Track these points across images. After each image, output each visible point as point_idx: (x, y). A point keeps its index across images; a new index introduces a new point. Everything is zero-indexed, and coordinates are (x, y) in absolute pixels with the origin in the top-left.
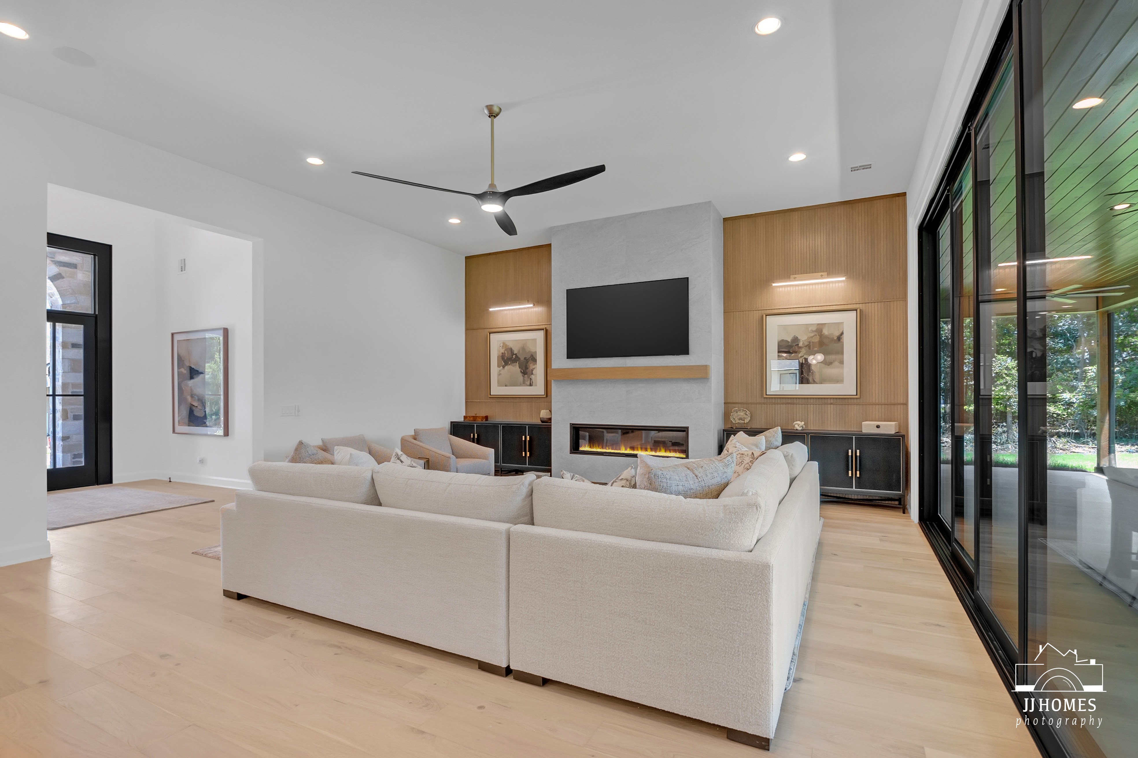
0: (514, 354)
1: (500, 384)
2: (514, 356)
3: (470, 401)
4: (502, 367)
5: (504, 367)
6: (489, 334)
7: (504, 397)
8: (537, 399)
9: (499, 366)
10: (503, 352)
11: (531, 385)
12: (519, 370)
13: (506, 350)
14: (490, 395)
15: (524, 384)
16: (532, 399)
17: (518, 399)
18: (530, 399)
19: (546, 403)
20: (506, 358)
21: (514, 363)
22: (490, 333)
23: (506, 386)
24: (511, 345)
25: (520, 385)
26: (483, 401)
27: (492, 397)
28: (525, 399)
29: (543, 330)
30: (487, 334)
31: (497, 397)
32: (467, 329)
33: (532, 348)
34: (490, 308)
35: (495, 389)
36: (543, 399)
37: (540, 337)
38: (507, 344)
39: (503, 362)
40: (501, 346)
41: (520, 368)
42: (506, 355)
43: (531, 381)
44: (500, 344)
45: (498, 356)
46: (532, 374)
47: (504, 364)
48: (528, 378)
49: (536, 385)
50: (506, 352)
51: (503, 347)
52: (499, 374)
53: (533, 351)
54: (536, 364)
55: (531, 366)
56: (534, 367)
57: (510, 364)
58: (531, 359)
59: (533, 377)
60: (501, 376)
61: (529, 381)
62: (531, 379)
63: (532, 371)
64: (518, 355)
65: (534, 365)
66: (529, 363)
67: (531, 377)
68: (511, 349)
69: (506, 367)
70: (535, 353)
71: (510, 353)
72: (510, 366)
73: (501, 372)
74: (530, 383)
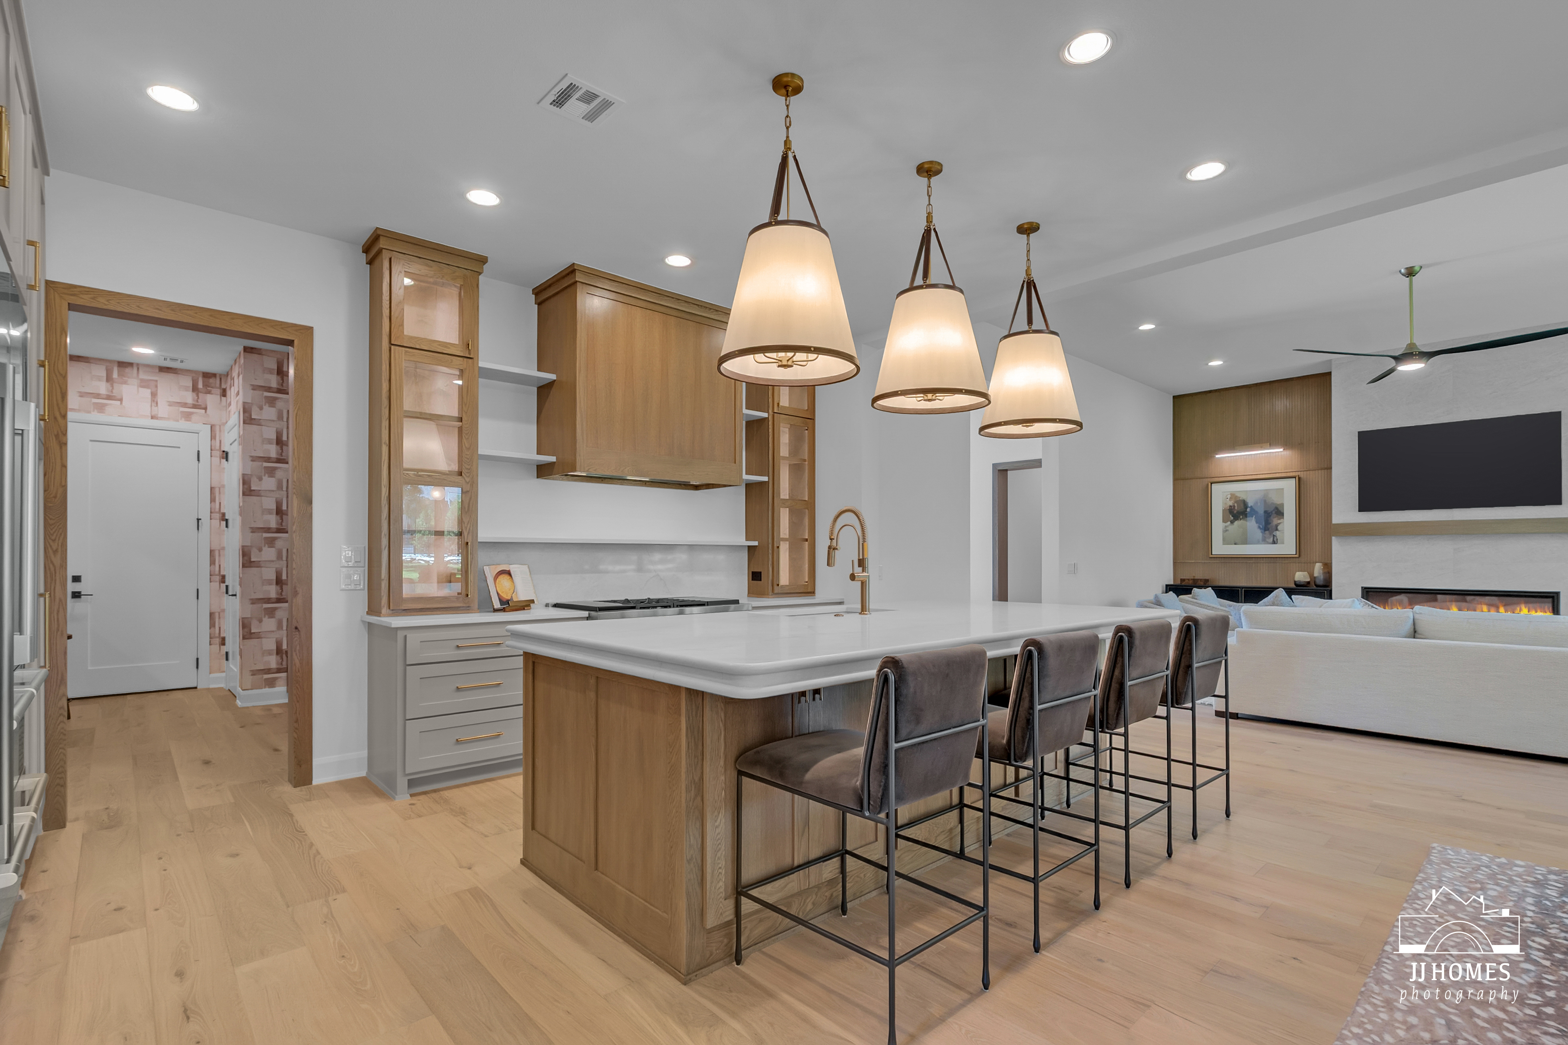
1: (1226, 542)
3: (1181, 561)
4: (1229, 522)
5: (1232, 522)
6: (1210, 484)
7: (1232, 558)
8: (1283, 559)
9: (1224, 521)
11: (1274, 542)
13: (1236, 502)
15: (1264, 541)
16: (1275, 559)
17: (1254, 559)
18: (1273, 559)
19: (1297, 564)
22: (1211, 484)
23: (1235, 544)
26: (1199, 561)
27: (1214, 557)
28: (1264, 559)
29: (1295, 478)
30: (1208, 484)
31: (1222, 557)
32: (1175, 479)
33: (1276, 500)
34: (1217, 454)
35: (1219, 548)
36: (1294, 559)
37: (1289, 487)
45: (1223, 510)
46: (1277, 530)
47: (1232, 518)
48: (1270, 534)
49: (1283, 543)
50: (1236, 505)
51: (1231, 498)
52: (1225, 531)
53: (1278, 503)
54: (1283, 518)
55: (1275, 521)
56: (1279, 521)
57: (1242, 518)
58: (1274, 512)
59: (1277, 533)
60: (1227, 532)
61: (1272, 538)
62: (1274, 536)
63: (1277, 526)
64: (1254, 508)
65: (1279, 519)
66: (1272, 517)
67: (1274, 533)
68: (1244, 500)
69: (1236, 523)
70: (1282, 505)
71: (1242, 506)
72: (1242, 521)
73: (1227, 529)
74: (1273, 540)
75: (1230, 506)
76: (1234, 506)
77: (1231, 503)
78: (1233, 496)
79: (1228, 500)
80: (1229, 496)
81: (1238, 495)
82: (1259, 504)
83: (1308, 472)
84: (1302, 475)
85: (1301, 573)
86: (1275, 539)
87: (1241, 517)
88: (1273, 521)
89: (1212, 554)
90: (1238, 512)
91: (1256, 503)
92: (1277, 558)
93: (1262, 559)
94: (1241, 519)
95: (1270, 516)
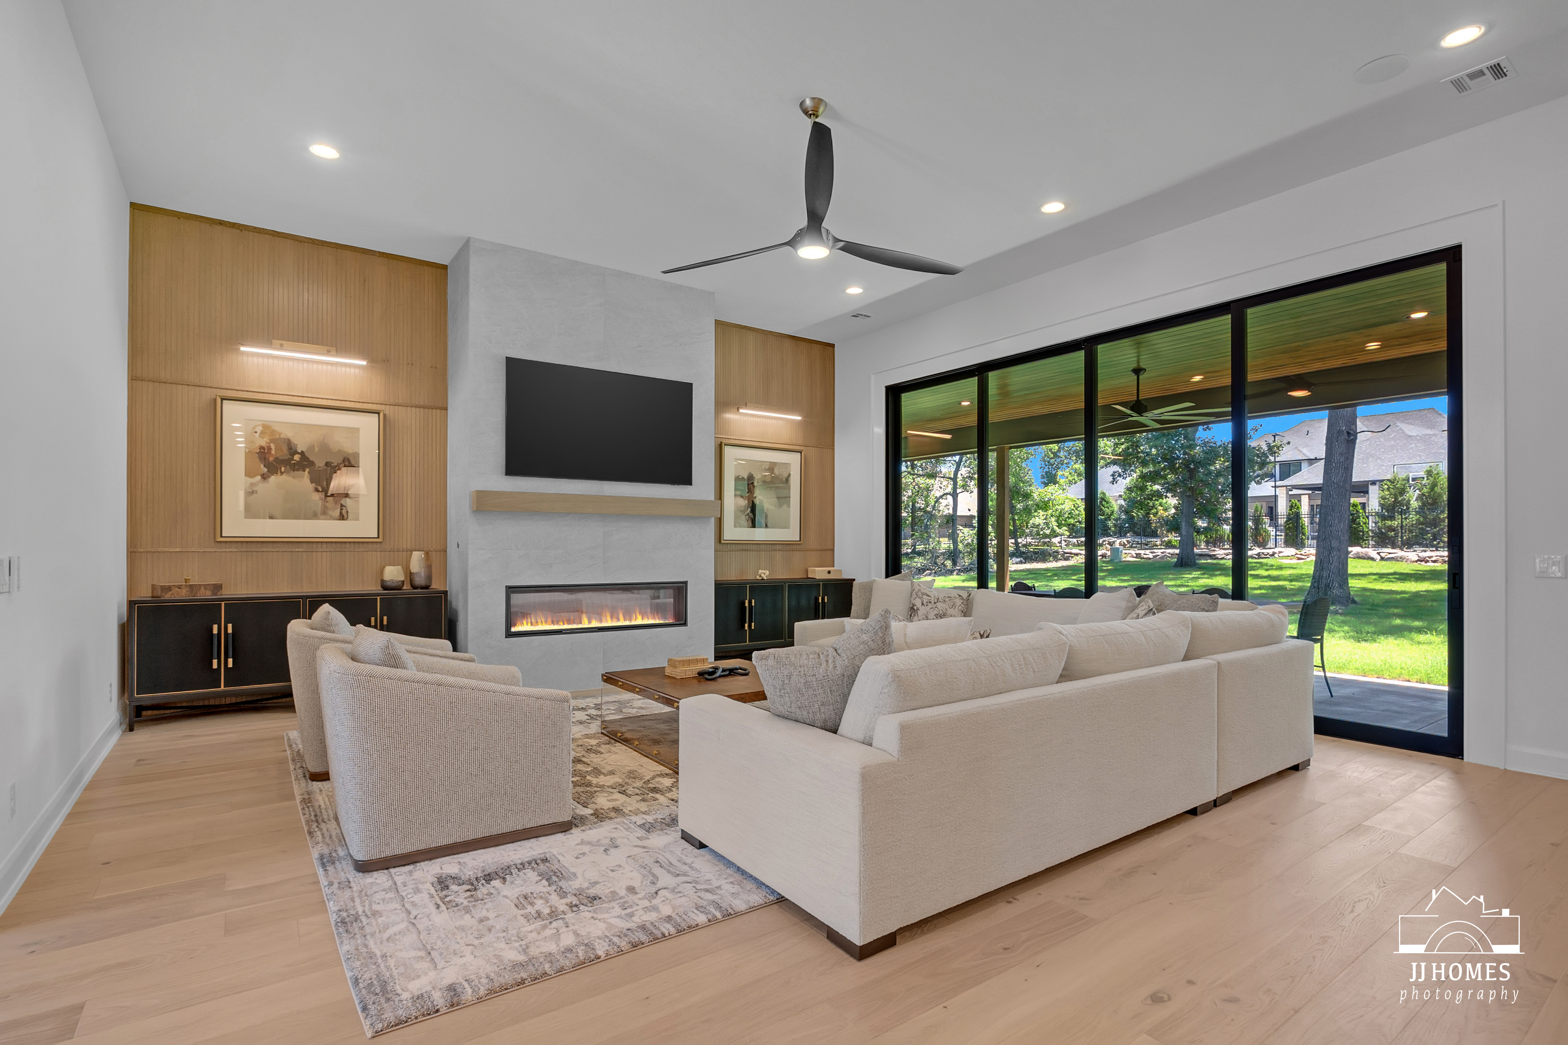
0: (298, 453)
1: (251, 512)
2: (297, 457)
3: (146, 550)
4: (259, 477)
5: (264, 477)
6: (219, 400)
7: (263, 542)
8: (357, 545)
9: (249, 473)
10: (264, 444)
11: (342, 517)
12: (311, 486)
13: (272, 441)
14: (221, 536)
15: (320, 515)
16: (343, 545)
17: (305, 545)
18: (338, 545)
19: (379, 553)
20: (271, 459)
21: (298, 470)
22: (222, 399)
23: (270, 518)
24: (288, 433)
25: (315, 516)
26: (193, 550)
27: (226, 542)
28: (324, 545)
29: (379, 413)
30: (216, 400)
31: (238, 541)
32: (132, 379)
33: (348, 445)
34: (242, 346)
35: (236, 524)
36: (375, 546)
37: (368, 426)
38: (274, 429)
39: (262, 466)
40: (256, 432)
41: (312, 482)
42: (273, 452)
43: (342, 509)
44: (254, 427)
45: (248, 454)
46: (348, 496)
47: (265, 470)
48: (335, 503)
49: (355, 518)
50: (273, 446)
51: (263, 433)
52: (250, 491)
53: (349, 451)
54: (357, 477)
55: (343, 480)
56: (350, 482)
57: (285, 472)
59: (345, 501)
60: (255, 495)
61: (338, 510)
62: (341, 506)
63: (349, 490)
64: (306, 454)
65: (352, 477)
66: (338, 474)
67: (339, 501)
68: (289, 440)
69: (272, 478)
70: (356, 454)
71: (285, 449)
72: (283, 476)
73: (255, 489)
74: (340, 514)
75: (262, 448)
76: (270, 449)
77: (263, 442)
78: (267, 429)
79: (257, 435)
80: (259, 429)
81: (277, 428)
82: (317, 449)
83: (396, 407)
84: (387, 410)
85: (392, 567)
86: (344, 512)
87: (283, 469)
88: (339, 481)
90: (276, 459)
91: (311, 447)
92: (342, 542)
93: (319, 545)
94: (282, 473)
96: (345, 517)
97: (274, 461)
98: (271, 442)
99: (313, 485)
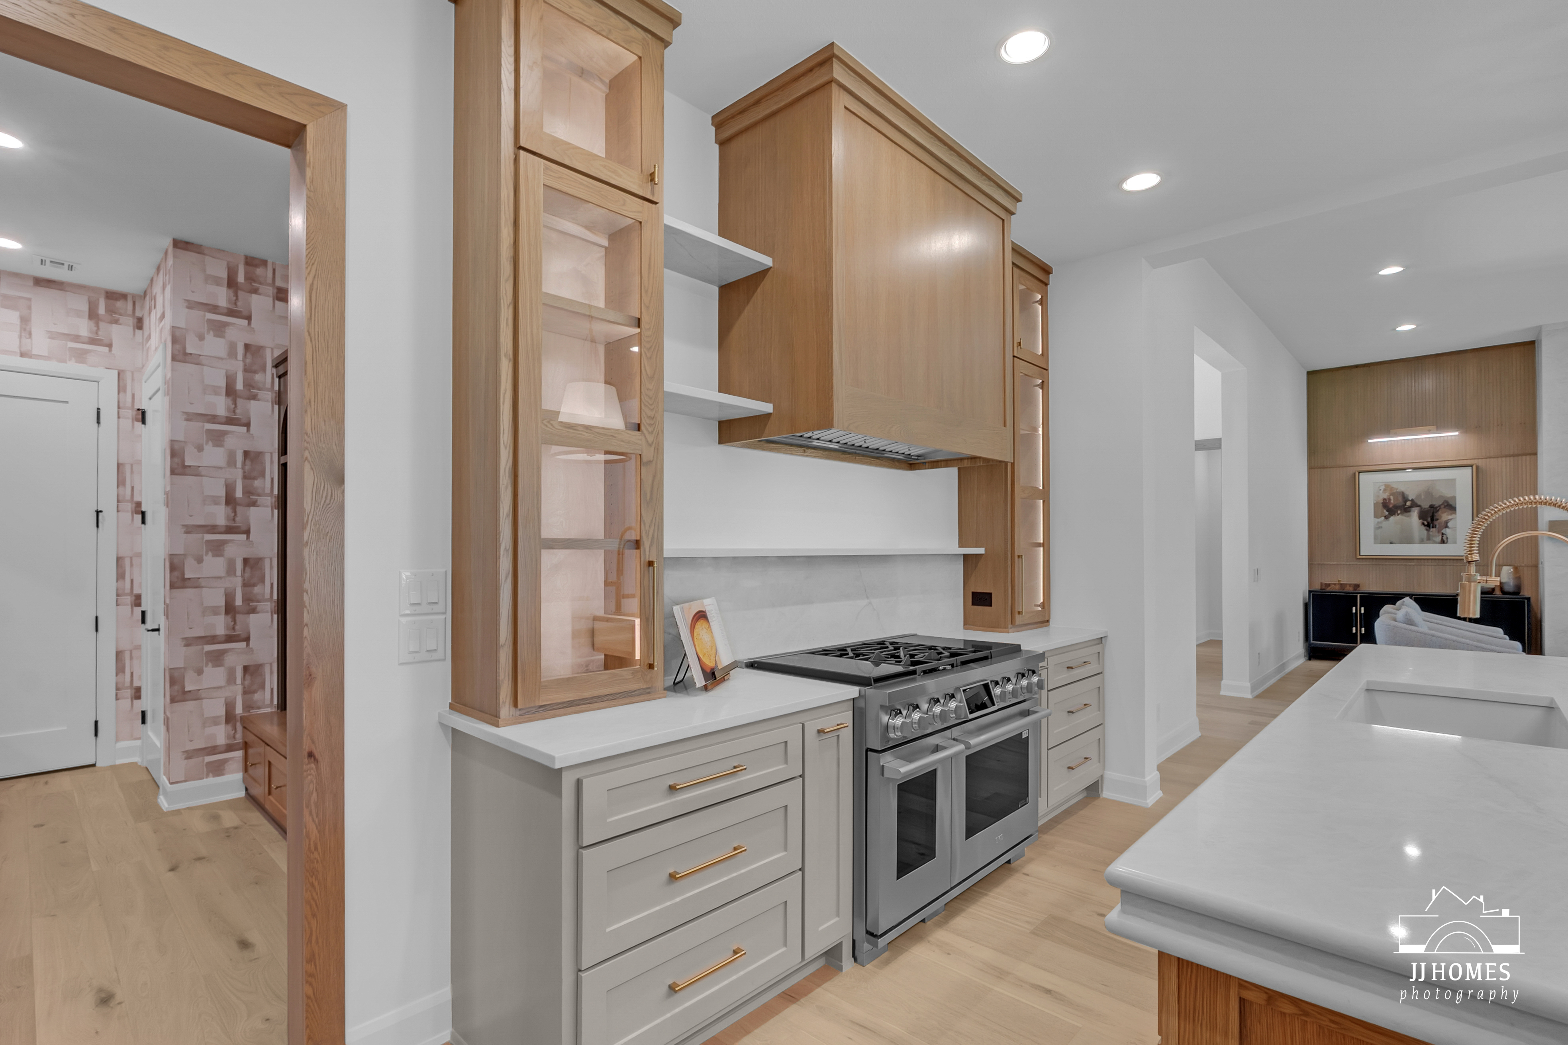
0: (1409, 500)
1: (1379, 540)
2: (1409, 503)
4: (1383, 518)
5: (1386, 518)
6: (1357, 474)
8: (1455, 561)
9: (1376, 516)
11: (1443, 542)
12: (1419, 521)
13: (1392, 494)
15: (1429, 539)
16: (1444, 561)
17: (1416, 561)
18: (1440, 561)
20: (1391, 506)
21: (1409, 512)
22: (1359, 473)
23: (1391, 543)
24: (1401, 488)
26: (1345, 563)
28: (1430, 561)
29: (1472, 466)
30: (1355, 474)
31: (1373, 559)
32: (1311, 468)
33: (1447, 493)
34: (1370, 439)
35: (1369, 547)
37: (1464, 477)
38: (1393, 486)
39: (1385, 511)
40: (1380, 490)
41: (1420, 518)
42: (1392, 501)
43: (1442, 537)
44: (1379, 488)
45: (1375, 505)
46: (1446, 527)
47: (1387, 513)
48: (1438, 532)
49: (1455, 542)
50: (1392, 498)
51: (1385, 490)
52: (1378, 527)
53: (1449, 496)
54: (1455, 514)
55: (1444, 516)
56: (1450, 517)
57: (1401, 513)
58: (1443, 506)
59: (1447, 531)
60: (1381, 530)
61: (1440, 537)
62: (1443, 534)
63: (1446, 522)
64: (1415, 501)
65: (1451, 514)
66: (1440, 512)
67: (1443, 531)
68: (1403, 493)
69: (1392, 518)
70: (1454, 498)
71: (1400, 499)
72: (1400, 516)
73: (1384, 524)
74: (1442, 539)
75: (1384, 499)
76: (1390, 499)
77: (1385, 496)
78: (1387, 487)
79: (1381, 492)
80: (1382, 488)
81: (1395, 486)
82: (1423, 497)
84: (1479, 463)
86: (1444, 538)
87: (1399, 512)
88: (1441, 517)
89: (1360, 555)
91: (1419, 496)
92: (1446, 559)
94: (1398, 514)
95: (1438, 510)
96: (1446, 541)
97: (1393, 507)
98: (1390, 496)
99: (1421, 520)
